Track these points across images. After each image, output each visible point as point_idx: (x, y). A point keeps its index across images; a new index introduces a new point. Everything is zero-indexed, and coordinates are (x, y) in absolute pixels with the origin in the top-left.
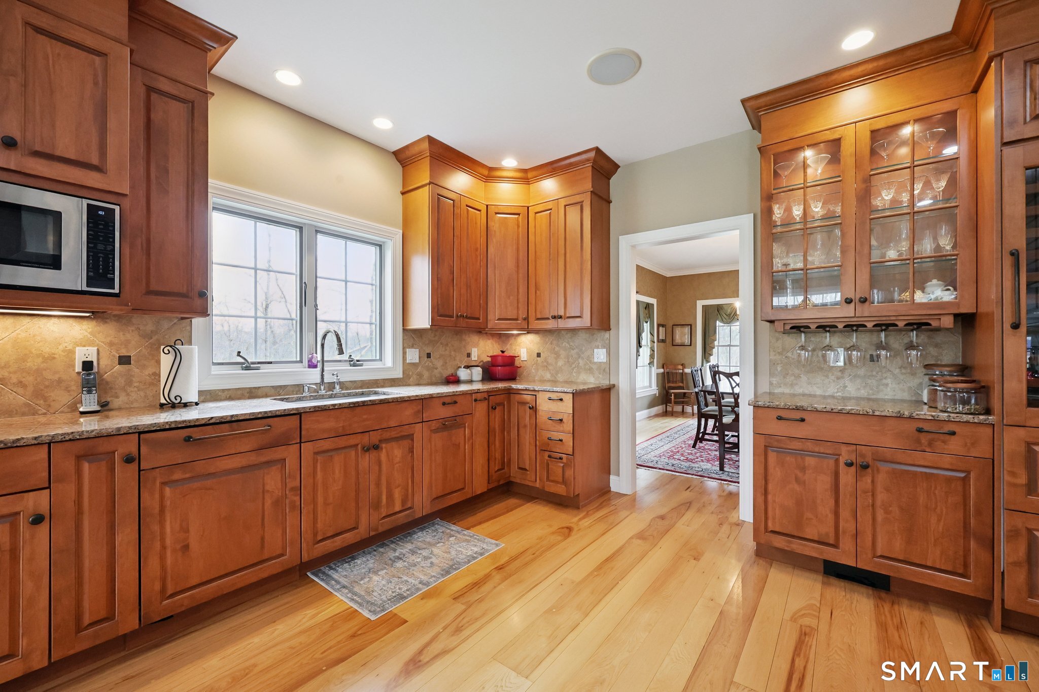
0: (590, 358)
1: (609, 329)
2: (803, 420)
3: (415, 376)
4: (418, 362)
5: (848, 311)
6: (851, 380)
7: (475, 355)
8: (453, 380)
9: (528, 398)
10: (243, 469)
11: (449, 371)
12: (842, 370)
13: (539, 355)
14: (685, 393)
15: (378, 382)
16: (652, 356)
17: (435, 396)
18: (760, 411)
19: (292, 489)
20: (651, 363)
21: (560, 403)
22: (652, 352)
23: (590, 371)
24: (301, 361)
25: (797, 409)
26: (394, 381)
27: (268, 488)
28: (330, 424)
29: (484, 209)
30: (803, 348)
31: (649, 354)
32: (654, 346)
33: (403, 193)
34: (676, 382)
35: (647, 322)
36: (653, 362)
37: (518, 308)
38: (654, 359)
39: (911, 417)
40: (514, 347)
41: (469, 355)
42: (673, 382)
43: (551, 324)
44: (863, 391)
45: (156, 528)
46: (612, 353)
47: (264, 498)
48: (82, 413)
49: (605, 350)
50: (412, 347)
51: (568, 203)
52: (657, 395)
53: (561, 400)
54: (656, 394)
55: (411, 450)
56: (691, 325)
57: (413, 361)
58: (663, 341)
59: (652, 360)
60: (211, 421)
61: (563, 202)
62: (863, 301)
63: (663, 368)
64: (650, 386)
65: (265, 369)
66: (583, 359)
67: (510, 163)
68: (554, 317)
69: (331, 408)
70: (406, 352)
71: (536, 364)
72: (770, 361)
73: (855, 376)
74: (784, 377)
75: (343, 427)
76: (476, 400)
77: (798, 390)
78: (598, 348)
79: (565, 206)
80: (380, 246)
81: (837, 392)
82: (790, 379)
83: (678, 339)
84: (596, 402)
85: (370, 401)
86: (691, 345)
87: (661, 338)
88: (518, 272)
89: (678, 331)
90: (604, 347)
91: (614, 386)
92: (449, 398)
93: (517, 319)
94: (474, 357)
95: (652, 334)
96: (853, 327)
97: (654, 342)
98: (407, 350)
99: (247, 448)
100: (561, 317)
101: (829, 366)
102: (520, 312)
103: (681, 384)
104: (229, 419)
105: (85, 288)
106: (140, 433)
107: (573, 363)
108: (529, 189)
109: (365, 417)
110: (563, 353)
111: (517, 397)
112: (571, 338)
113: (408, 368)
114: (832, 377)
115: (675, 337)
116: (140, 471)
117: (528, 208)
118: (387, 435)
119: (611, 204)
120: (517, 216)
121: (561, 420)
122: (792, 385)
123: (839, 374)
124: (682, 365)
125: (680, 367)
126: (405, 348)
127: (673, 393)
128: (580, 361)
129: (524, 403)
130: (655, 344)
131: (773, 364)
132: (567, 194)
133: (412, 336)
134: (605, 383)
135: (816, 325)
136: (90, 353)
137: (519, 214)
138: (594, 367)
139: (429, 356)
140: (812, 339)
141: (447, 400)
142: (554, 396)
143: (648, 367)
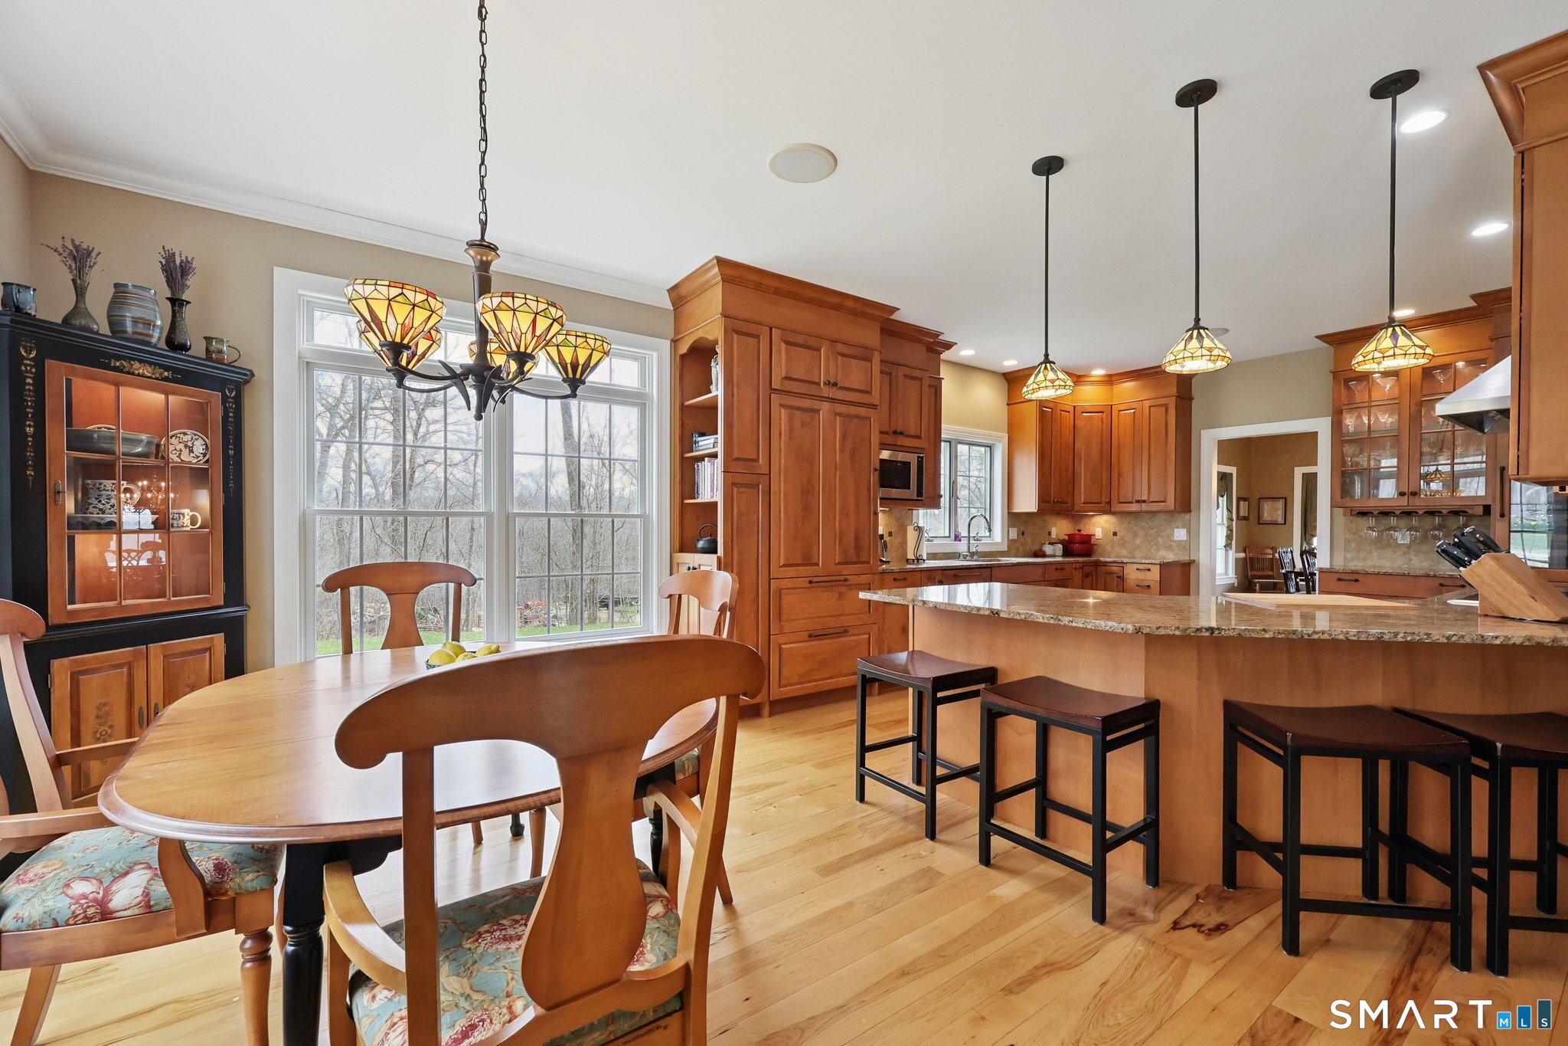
0: (1170, 537)
1: (1190, 511)
2: (1357, 581)
3: (1014, 548)
4: (1016, 538)
5: (1404, 501)
6: (1415, 554)
7: (1054, 531)
8: (1039, 553)
9: (1115, 569)
11: (1036, 548)
12: (1408, 547)
13: (1115, 534)
14: (1275, 584)
15: (995, 554)
16: (1229, 537)
18: (1324, 575)
20: (1228, 546)
21: (1148, 573)
22: (1229, 532)
23: (1170, 548)
24: (949, 537)
25: (1352, 572)
26: (1004, 554)
29: (1071, 409)
30: (1370, 528)
31: (1225, 534)
32: (1232, 525)
33: (1008, 405)
34: (1262, 570)
35: (1222, 496)
36: (1231, 543)
37: (1101, 493)
38: (1231, 540)
39: (1435, 576)
40: (1088, 527)
41: (1050, 534)
42: (1259, 570)
43: (1134, 507)
44: (1425, 564)
46: (1193, 533)
49: (1185, 530)
50: (1013, 526)
51: (1153, 404)
52: (1236, 585)
53: (1149, 570)
54: (1234, 584)
56: (1286, 499)
57: (1014, 537)
58: (1245, 518)
59: (1229, 542)
61: (1147, 404)
62: (1414, 494)
63: (1245, 552)
64: (1226, 573)
65: (936, 541)
66: (1162, 537)
67: (1099, 372)
68: (1138, 501)
70: (1009, 531)
71: (1113, 542)
72: (1345, 539)
73: (1419, 552)
74: (1358, 553)
76: (1075, 569)
77: (1370, 563)
78: (1178, 527)
79: (1150, 407)
80: (990, 447)
81: (1404, 564)
82: (1363, 554)
83: (1266, 516)
84: (1177, 573)
86: (1285, 523)
87: (1242, 514)
88: (1102, 462)
89: (1267, 507)
90: (1183, 527)
91: (1194, 561)
93: (1100, 503)
94: (1054, 536)
95: (1229, 510)
96: (1408, 514)
97: (1232, 520)
98: (1010, 529)
100: (1144, 501)
101: (1397, 543)
102: (1104, 496)
103: (1270, 573)
105: (915, 498)
107: (1152, 542)
108: (1112, 390)
110: (1141, 533)
111: (1104, 568)
112: (1150, 519)
113: (1011, 542)
114: (1400, 553)
115: (1263, 513)
117: (1111, 406)
119: (1193, 401)
120: (1101, 414)
121: (1149, 586)
122: (1365, 559)
123: (1405, 550)
124: (1272, 549)
125: (1270, 551)
126: (1009, 527)
127: (1258, 582)
128: (1159, 539)
129: (1111, 573)
130: (1234, 523)
131: (1347, 542)
132: (1152, 395)
133: (1014, 518)
134: (1185, 558)
135: (1400, 511)
137: (1103, 412)
138: (1174, 545)
139: (1023, 534)
140: (1383, 521)
141: (1059, 567)
142: (1140, 567)
143: (1224, 550)
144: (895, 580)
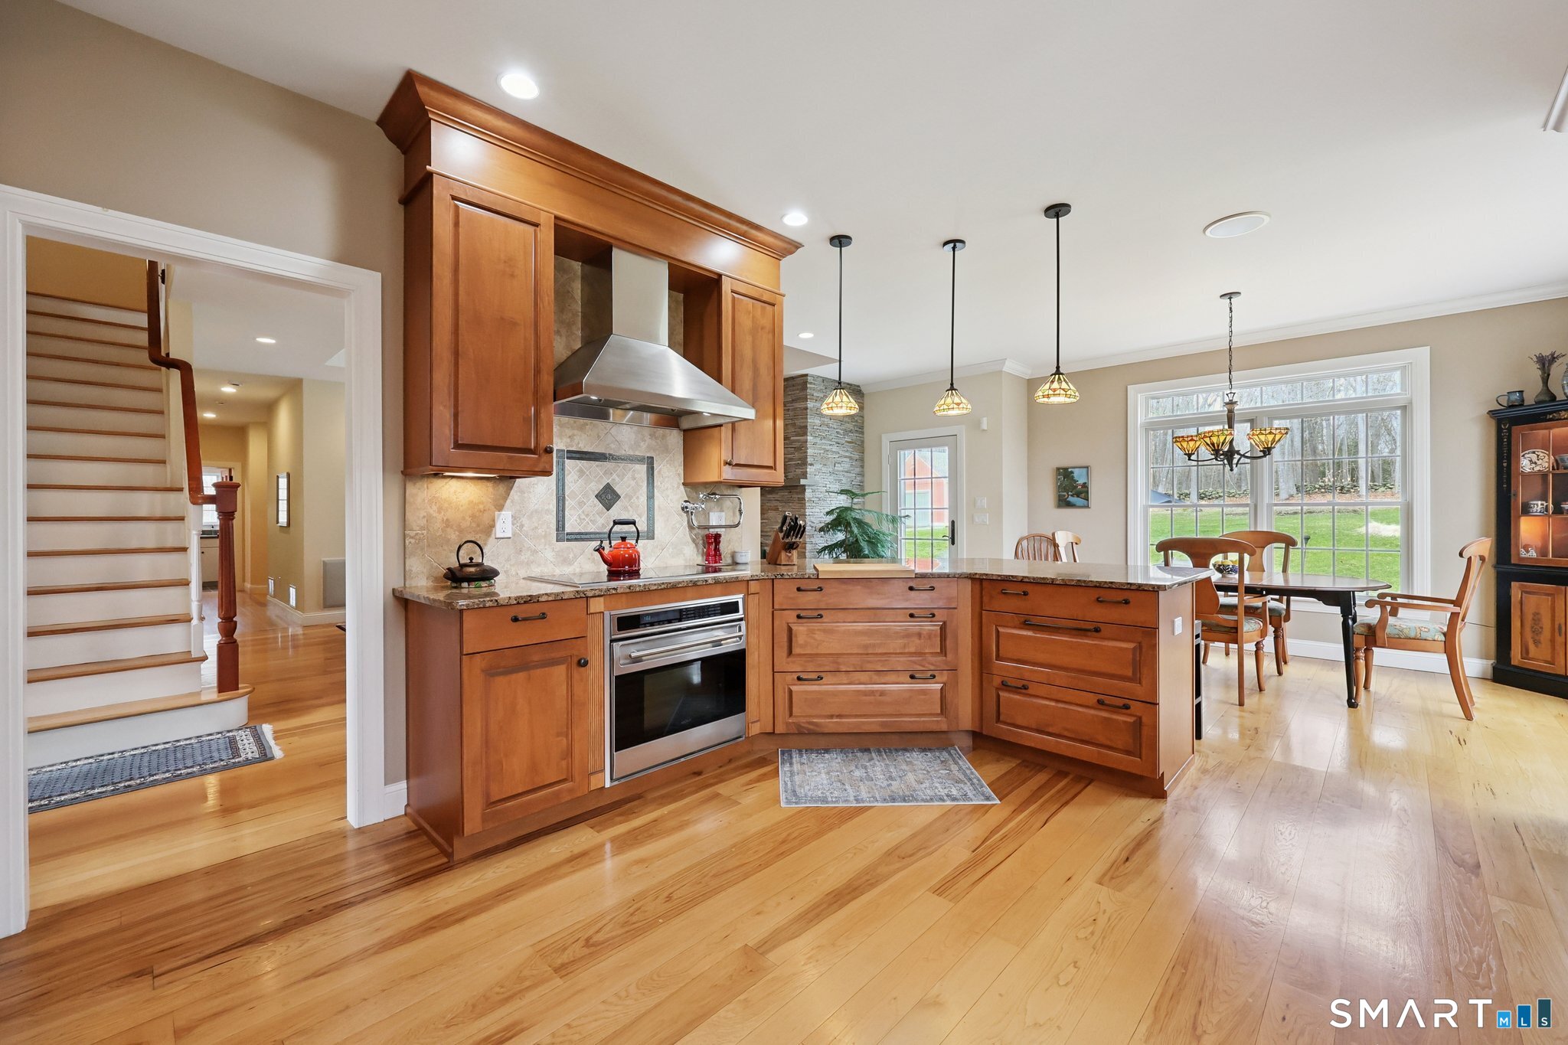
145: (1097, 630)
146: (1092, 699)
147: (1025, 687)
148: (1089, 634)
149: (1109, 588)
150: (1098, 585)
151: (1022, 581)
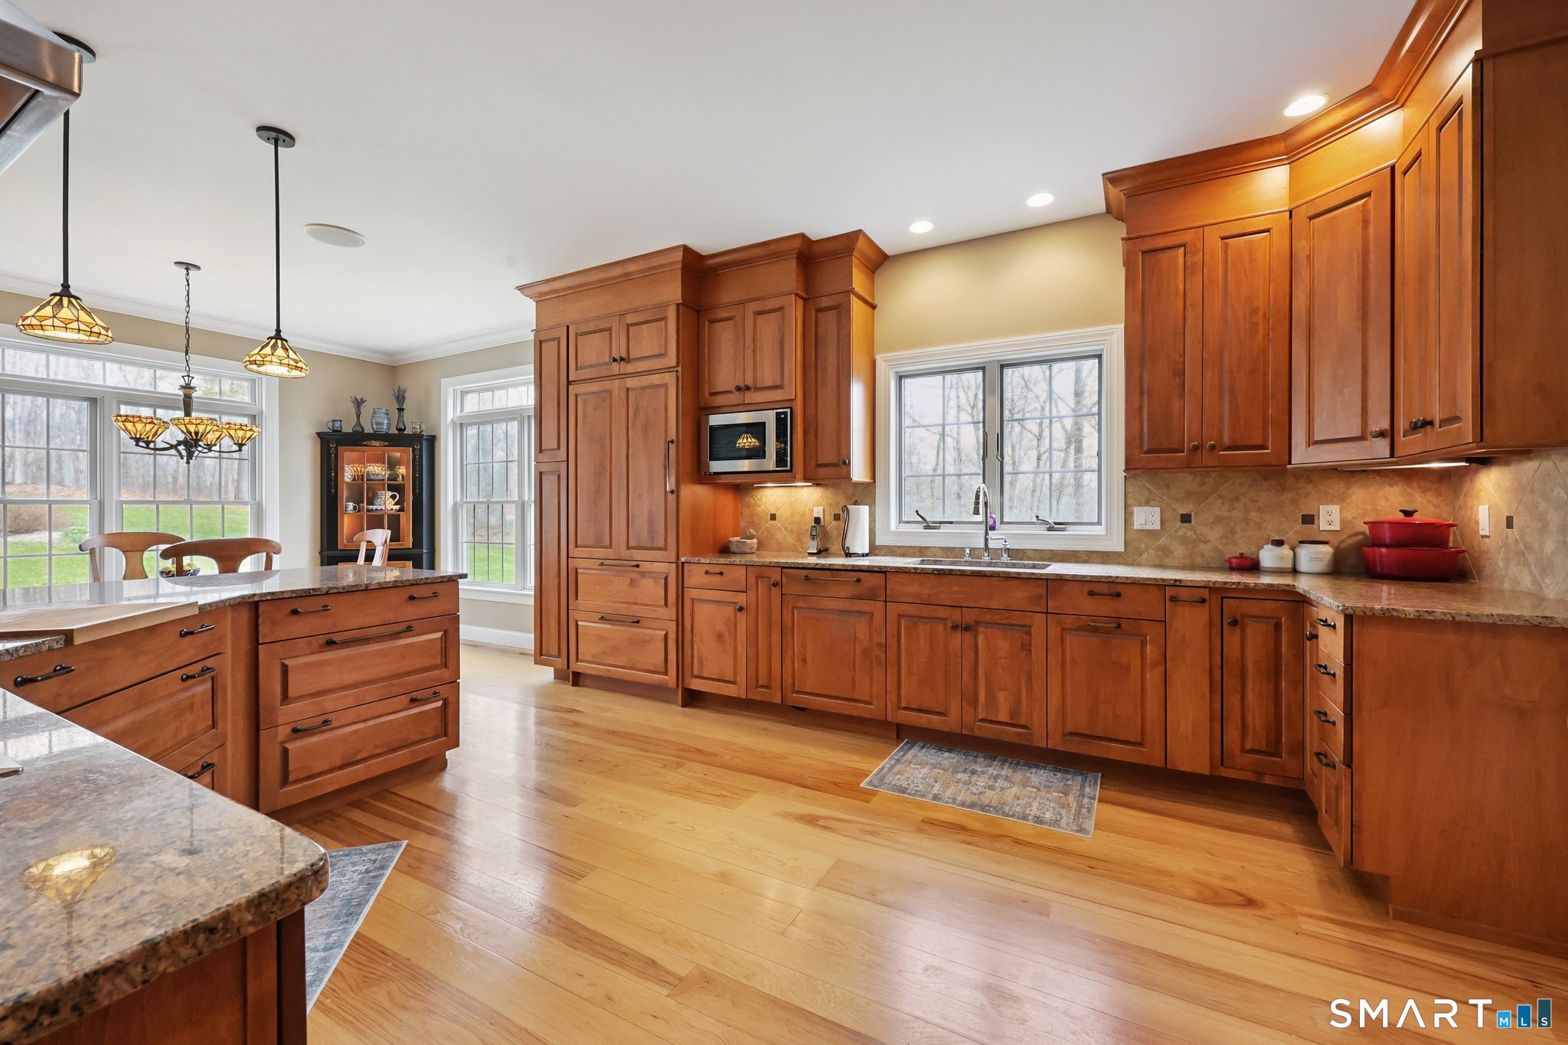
3: (1152, 552)
4: (1159, 528)
8: (1241, 565)
10: (841, 612)
13: (1509, 523)
15: (1079, 555)
17: (1068, 578)
19: (879, 644)
21: (1333, 635)
26: (1108, 556)
27: (858, 635)
28: (913, 588)
40: (1469, 502)
41: (1312, 519)
45: (789, 638)
47: (855, 644)
48: (809, 553)
50: (1147, 503)
53: (1334, 627)
55: (1026, 647)
57: (1149, 527)
60: (817, 567)
65: (945, 529)
69: (913, 571)
70: (1133, 513)
71: (1506, 545)
75: (929, 595)
76: (1173, 599)
85: (959, 570)
92: (1105, 585)
93: (1360, 440)
94: (1325, 523)
98: (1136, 509)
99: (843, 594)
104: (828, 567)
105: (773, 469)
106: (783, 568)
109: (956, 588)
110: (1553, 519)
113: (1136, 537)
116: (782, 594)
118: (988, 617)
121: (1334, 676)
126: (1130, 506)
133: (1145, 487)
136: (818, 512)
139: (1186, 519)
141: (1100, 588)
142: (1329, 617)
144: (707, 573)
145: (409, 629)
146: (405, 699)
147: (326, 722)
148: (402, 635)
149: (425, 584)
150: (414, 583)
151: (327, 593)
